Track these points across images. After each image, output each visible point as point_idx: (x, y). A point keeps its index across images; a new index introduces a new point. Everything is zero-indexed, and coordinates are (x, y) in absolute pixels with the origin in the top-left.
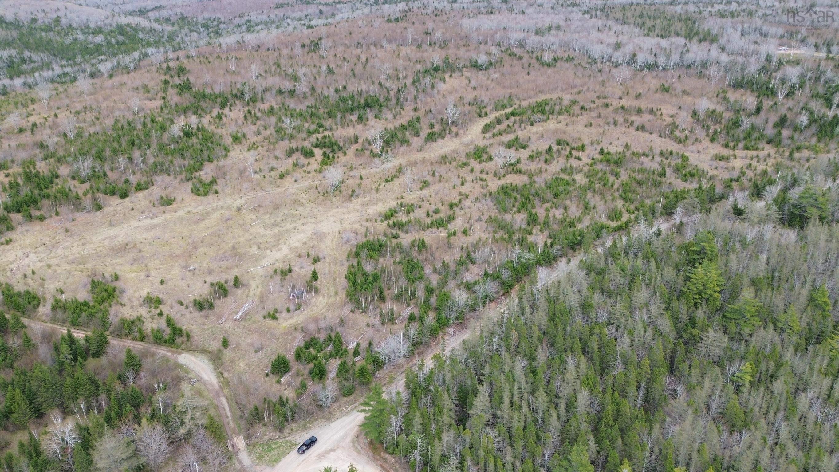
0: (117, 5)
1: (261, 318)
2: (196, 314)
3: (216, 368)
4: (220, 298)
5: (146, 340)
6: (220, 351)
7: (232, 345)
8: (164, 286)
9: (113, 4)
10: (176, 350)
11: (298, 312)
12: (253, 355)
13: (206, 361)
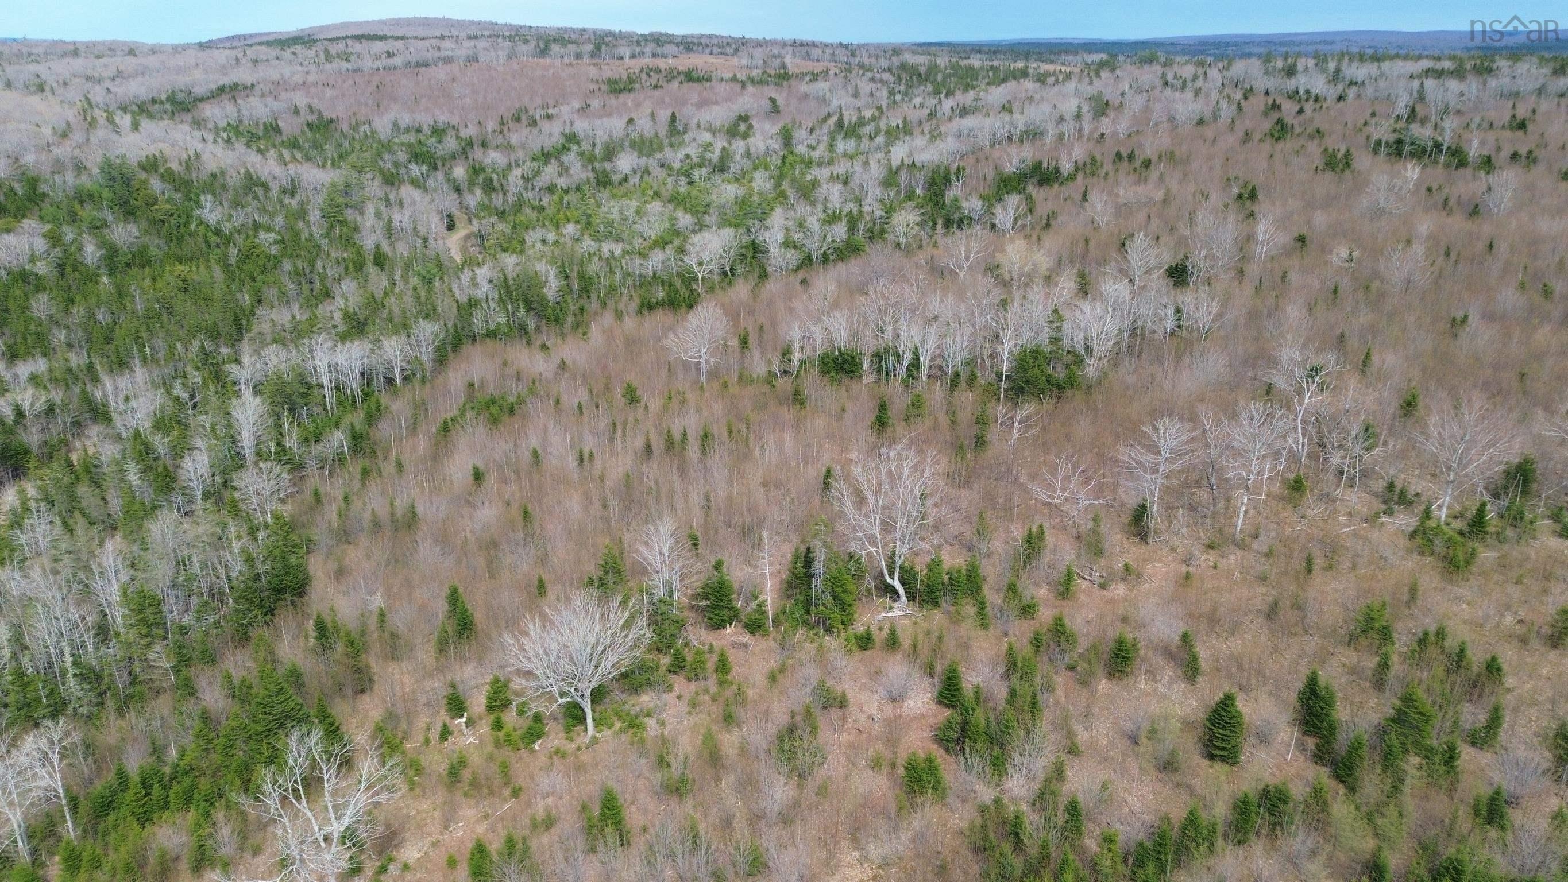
0: (99, 81)
9: (88, 78)
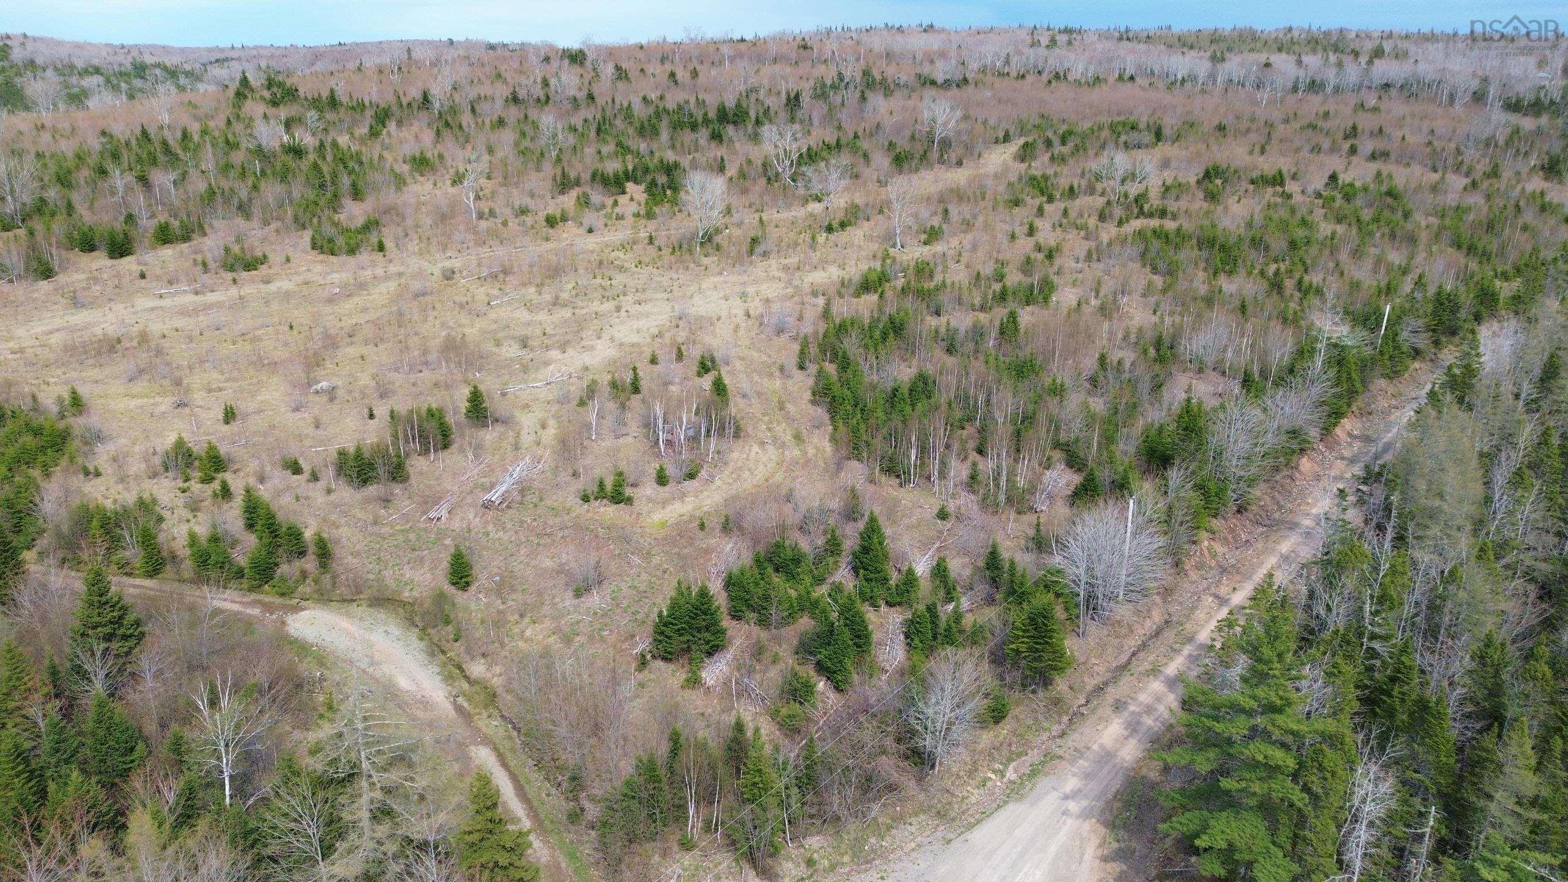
1: (573, 501)
2: (346, 493)
3: (436, 650)
4: (426, 452)
5: (169, 570)
6: (440, 598)
7: (483, 576)
8: (235, 426)
10: (278, 600)
11: (693, 484)
12: (568, 601)
13: (396, 631)
